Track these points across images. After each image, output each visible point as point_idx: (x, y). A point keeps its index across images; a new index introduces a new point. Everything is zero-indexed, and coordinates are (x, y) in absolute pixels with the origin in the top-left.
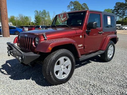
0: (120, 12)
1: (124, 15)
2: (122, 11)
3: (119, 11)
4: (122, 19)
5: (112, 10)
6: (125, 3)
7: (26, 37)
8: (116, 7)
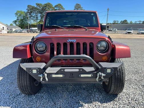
0: (33, 16)
1: (38, 19)
2: (34, 14)
3: (32, 14)
4: (36, 22)
5: (25, 12)
6: (36, 7)
7: (72, 44)
8: (28, 10)
